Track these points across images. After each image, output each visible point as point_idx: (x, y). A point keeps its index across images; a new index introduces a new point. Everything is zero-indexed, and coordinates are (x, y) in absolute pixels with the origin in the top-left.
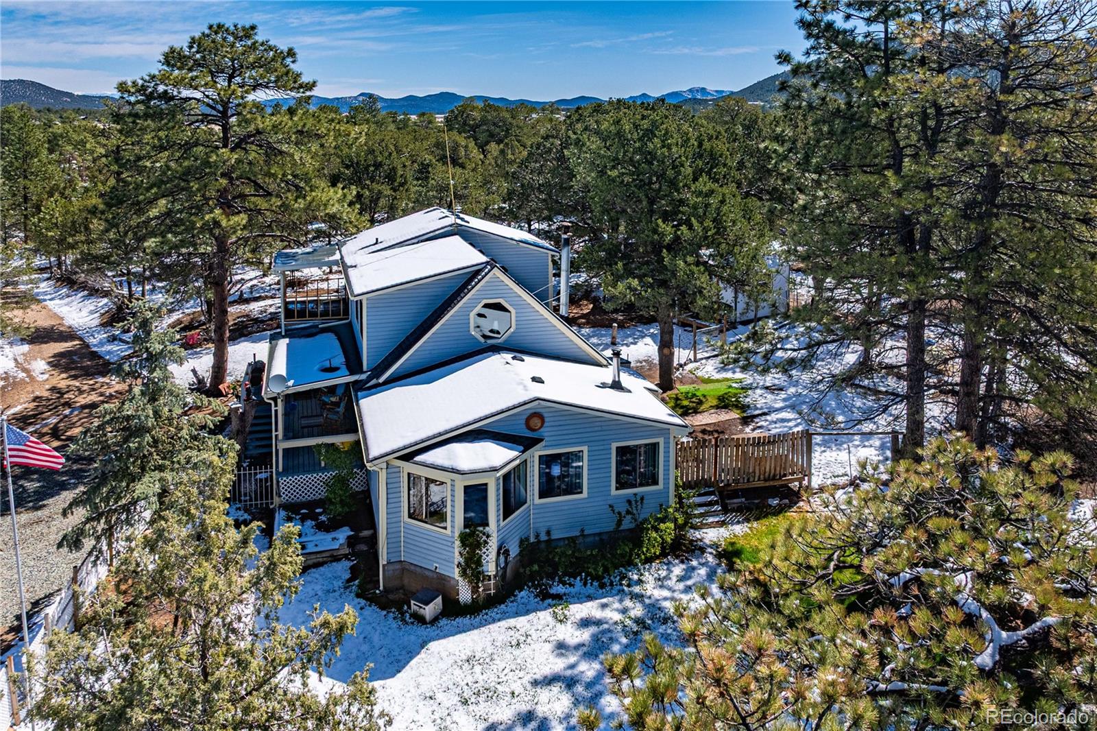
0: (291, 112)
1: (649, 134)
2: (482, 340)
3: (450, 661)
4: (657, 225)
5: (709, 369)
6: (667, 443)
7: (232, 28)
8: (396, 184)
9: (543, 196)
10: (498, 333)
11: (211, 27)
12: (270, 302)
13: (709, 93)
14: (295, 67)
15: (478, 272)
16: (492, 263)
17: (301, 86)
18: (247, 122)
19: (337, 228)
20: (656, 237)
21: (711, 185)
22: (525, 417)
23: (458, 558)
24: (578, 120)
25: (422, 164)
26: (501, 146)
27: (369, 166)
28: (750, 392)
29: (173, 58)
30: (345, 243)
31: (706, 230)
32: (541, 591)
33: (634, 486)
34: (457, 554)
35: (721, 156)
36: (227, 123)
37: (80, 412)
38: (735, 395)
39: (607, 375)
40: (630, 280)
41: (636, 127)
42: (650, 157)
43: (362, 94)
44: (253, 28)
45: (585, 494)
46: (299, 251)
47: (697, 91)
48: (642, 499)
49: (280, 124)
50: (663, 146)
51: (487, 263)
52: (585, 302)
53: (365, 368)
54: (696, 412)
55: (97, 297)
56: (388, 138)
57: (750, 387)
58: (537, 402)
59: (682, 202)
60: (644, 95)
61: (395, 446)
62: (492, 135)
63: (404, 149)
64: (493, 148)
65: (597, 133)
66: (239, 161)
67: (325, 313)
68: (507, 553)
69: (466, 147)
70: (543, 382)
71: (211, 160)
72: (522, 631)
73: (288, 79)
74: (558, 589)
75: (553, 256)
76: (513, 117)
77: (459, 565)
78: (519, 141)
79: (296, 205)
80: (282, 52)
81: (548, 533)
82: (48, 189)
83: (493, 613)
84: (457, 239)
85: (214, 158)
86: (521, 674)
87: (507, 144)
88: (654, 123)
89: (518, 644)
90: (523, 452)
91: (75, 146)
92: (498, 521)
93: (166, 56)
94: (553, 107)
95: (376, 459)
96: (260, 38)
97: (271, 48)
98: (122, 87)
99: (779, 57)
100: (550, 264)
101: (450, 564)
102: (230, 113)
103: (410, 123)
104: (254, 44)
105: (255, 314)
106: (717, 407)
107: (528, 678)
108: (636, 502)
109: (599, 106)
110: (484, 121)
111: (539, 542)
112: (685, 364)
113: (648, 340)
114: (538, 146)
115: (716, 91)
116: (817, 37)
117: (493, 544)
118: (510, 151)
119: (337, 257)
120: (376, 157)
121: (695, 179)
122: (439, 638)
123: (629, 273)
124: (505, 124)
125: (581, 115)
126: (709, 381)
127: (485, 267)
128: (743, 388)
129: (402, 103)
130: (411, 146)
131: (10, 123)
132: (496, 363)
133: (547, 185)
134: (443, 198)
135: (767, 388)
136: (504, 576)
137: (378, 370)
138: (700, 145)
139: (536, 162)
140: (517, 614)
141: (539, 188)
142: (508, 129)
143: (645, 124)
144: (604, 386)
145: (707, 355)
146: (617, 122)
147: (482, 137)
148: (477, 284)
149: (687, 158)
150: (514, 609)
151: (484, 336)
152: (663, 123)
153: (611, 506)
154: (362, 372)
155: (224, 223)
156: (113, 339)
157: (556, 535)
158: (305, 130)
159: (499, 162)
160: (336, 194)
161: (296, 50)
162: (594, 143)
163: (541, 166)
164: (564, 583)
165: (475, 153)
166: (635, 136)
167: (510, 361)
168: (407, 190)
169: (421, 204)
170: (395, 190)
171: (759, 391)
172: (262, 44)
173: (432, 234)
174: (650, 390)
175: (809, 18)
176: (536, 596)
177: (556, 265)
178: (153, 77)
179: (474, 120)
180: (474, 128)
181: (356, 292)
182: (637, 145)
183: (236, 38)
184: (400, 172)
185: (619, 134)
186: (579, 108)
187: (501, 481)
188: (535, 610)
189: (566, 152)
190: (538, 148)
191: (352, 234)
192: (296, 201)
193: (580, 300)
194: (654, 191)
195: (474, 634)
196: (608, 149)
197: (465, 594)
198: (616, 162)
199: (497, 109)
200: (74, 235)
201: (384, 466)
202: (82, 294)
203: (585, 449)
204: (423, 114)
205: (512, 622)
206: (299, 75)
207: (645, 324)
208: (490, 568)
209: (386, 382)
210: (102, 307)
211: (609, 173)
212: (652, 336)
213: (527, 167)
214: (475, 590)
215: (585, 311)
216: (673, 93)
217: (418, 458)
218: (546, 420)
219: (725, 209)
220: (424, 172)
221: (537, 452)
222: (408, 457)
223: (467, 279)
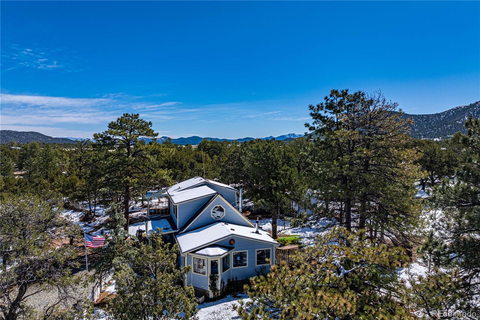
0: (151, 144)
1: (268, 150)
2: (215, 219)
3: (208, 313)
4: (271, 181)
5: (289, 232)
6: (273, 250)
7: (131, 115)
8: (183, 170)
9: (233, 173)
10: (220, 217)
11: (124, 115)
12: (139, 213)
13: (296, 136)
14: (152, 128)
15: (213, 196)
16: (217, 193)
17: (153, 135)
18: (137, 147)
19: (165, 184)
20: (270, 185)
21: (288, 167)
22: (229, 240)
23: (209, 284)
24: (245, 146)
25: (191, 163)
26: (218, 156)
27: (174, 163)
28: (302, 239)
29: (112, 126)
30: (168, 189)
31: (286, 182)
32: (234, 296)
33: (263, 264)
34: (209, 282)
35: (291, 158)
36: (130, 147)
37: (80, 248)
38: (297, 240)
39: (254, 230)
40: (262, 199)
41: (264, 148)
42: (268, 158)
43: (163, 137)
44: (138, 115)
45: (247, 266)
46: (153, 192)
47: (292, 135)
48: (265, 267)
49: (148, 148)
50: (272, 155)
51: (216, 193)
52: (248, 212)
53: (178, 228)
54: (284, 245)
55: (77, 212)
56: (178, 153)
57: (302, 238)
58: (232, 235)
59: (279, 173)
60: (271, 137)
61: (190, 249)
62: (215, 152)
63: (184, 158)
64: (215, 157)
65: (251, 150)
66: (135, 160)
67: (162, 213)
68: (224, 283)
69: (206, 156)
70: (234, 230)
71: (126, 160)
72: (229, 305)
73: (150, 133)
74: (240, 295)
75: (237, 193)
76: (222, 146)
77: (209, 286)
78: (224, 154)
79: (153, 176)
80: (147, 123)
81: (236, 278)
82: (56, 173)
83: (220, 301)
84: (206, 187)
85: (127, 159)
86: (229, 316)
87: (220, 155)
88: (269, 147)
89: (228, 309)
90: (228, 251)
91: (59, 157)
92: (221, 272)
93: (110, 125)
94: (236, 142)
95: (184, 252)
96: (140, 118)
97: (144, 122)
98: (96, 136)
99: (305, 125)
100: (236, 195)
101: (206, 285)
102: (131, 143)
103: (183, 149)
104: (138, 120)
105: (134, 217)
106: (291, 244)
107: (230, 317)
108: (263, 268)
109: (252, 141)
110: (212, 147)
111: (233, 281)
112: (281, 231)
113: (269, 223)
114: (232, 155)
115: (299, 135)
116: (316, 119)
117: (220, 280)
118: (221, 158)
119: (166, 193)
120: (176, 160)
121: (283, 166)
122: (203, 307)
123: (261, 197)
124: (219, 148)
125: (246, 144)
126: (289, 236)
127: (216, 194)
128: (300, 238)
129: (178, 140)
130: (186, 157)
131: (34, 149)
132: (220, 226)
133: (235, 169)
134: (200, 173)
135: (308, 238)
136: (223, 290)
137: (182, 229)
138: (285, 154)
139: (231, 161)
140: (227, 301)
141: (232, 171)
142: (220, 150)
143: (267, 147)
144: (253, 232)
145: (288, 228)
146: (257, 146)
147: (211, 153)
148: (213, 200)
149: (280, 158)
150: (226, 300)
151: (215, 218)
152: (272, 147)
153: (255, 270)
154: (177, 229)
155: (130, 181)
156: (86, 226)
157: (239, 279)
158: (156, 150)
159: (217, 162)
160: (165, 172)
161: (152, 122)
162: (250, 154)
163: (233, 163)
164: (241, 293)
165: (209, 159)
166: (263, 151)
167: (224, 225)
168: (187, 172)
169: (192, 176)
170: (182, 172)
171: (305, 239)
172: (141, 120)
173: (197, 185)
174: (268, 235)
175: (313, 113)
176: (233, 297)
177: (238, 195)
178: (106, 132)
179: (208, 147)
180: (208, 150)
181: (175, 203)
182: (264, 154)
183: (132, 118)
184: (184, 165)
185: (258, 150)
186: (245, 142)
187: (222, 260)
188: (233, 300)
189: (241, 157)
190: (231, 156)
191: (170, 186)
192: (153, 174)
193: (246, 211)
194: (270, 170)
195: (215, 306)
196: (255, 156)
197: (211, 295)
198: (257, 160)
199: (216, 142)
200: (68, 189)
201: (186, 255)
202: (71, 211)
203: (247, 251)
204: (187, 145)
205: (226, 303)
206: (153, 131)
207: (268, 218)
208: (219, 287)
209: (185, 232)
210: (80, 215)
211: (255, 164)
212: (270, 222)
213: (228, 163)
214: (214, 294)
215: (248, 215)
216: (282, 136)
217: (197, 252)
218: (235, 241)
219: (292, 175)
220: (192, 166)
221: (233, 252)
222: (194, 252)
223: (210, 198)
